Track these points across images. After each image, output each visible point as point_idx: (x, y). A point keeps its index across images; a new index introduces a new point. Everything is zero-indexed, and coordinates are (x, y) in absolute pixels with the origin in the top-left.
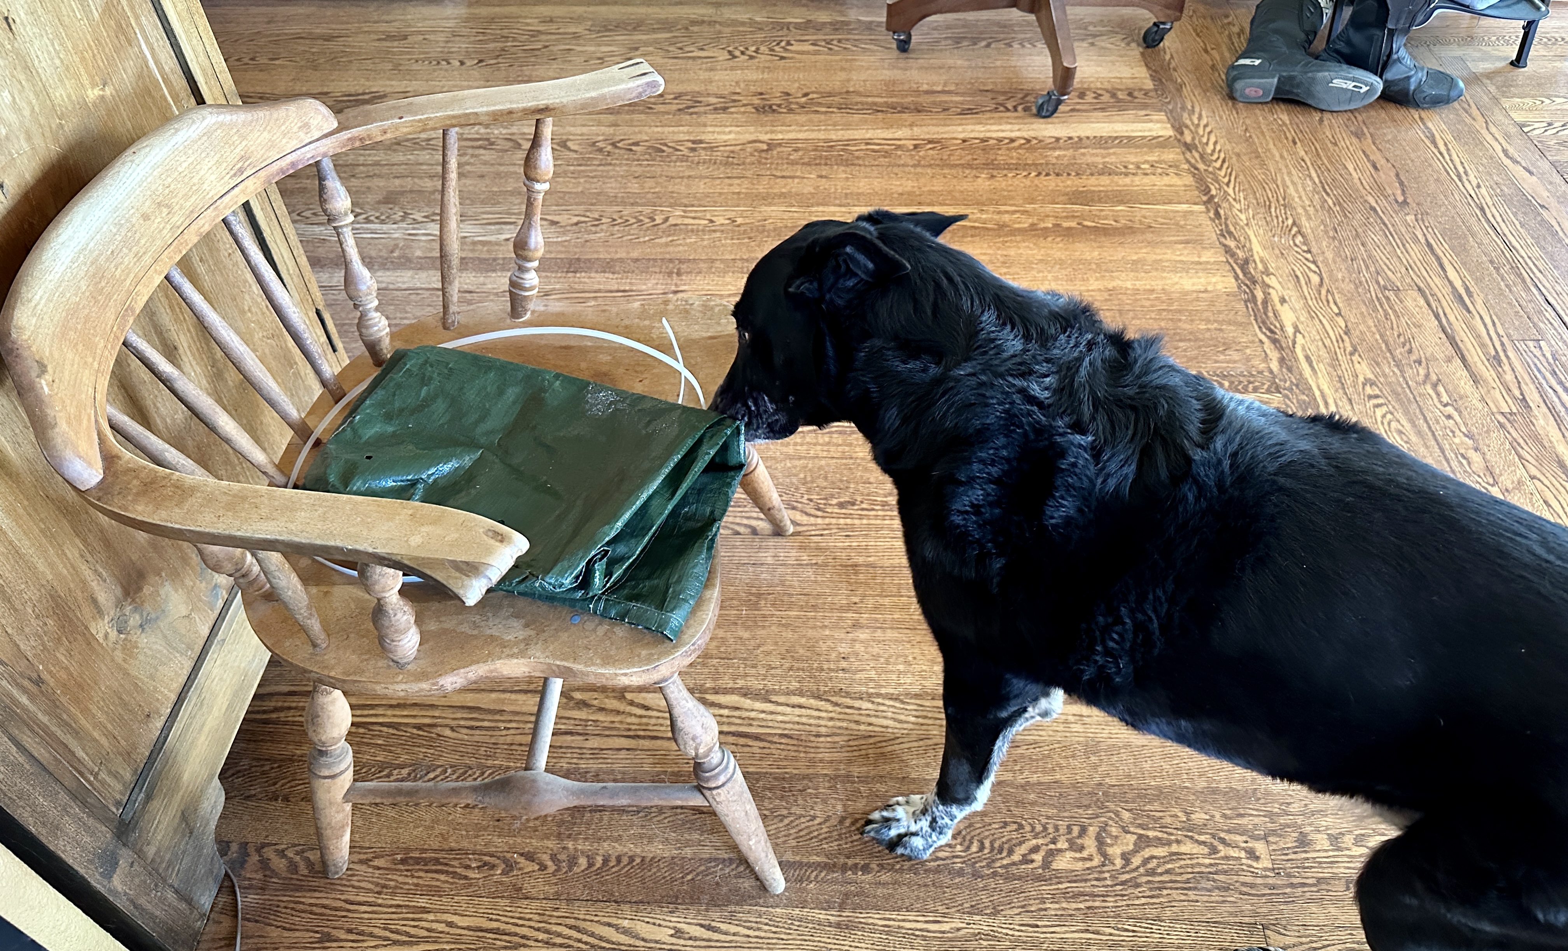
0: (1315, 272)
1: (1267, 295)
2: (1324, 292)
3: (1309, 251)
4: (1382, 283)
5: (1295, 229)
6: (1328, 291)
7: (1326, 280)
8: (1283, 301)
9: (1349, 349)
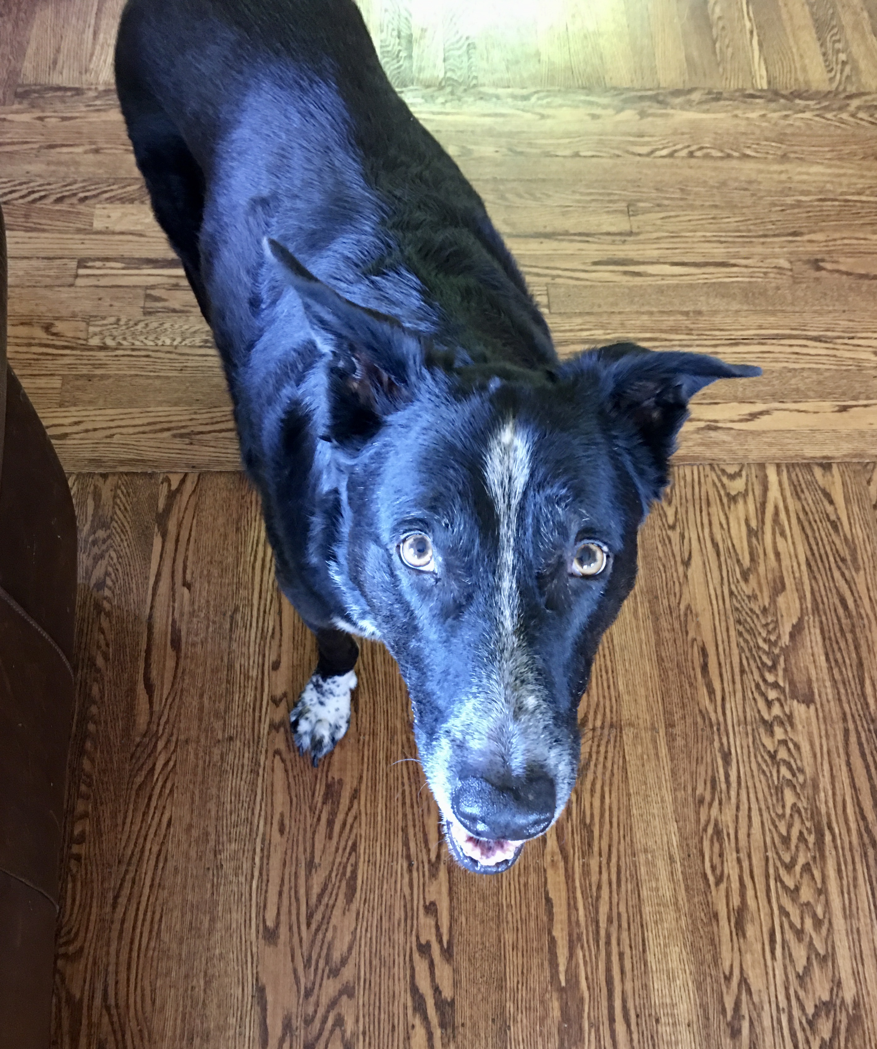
0: (652, 152)
1: (605, 107)
2: (617, 152)
3: (691, 155)
4: (641, 204)
5: (736, 154)
6: (618, 156)
7: (638, 158)
8: (594, 117)
9: (519, 149)
